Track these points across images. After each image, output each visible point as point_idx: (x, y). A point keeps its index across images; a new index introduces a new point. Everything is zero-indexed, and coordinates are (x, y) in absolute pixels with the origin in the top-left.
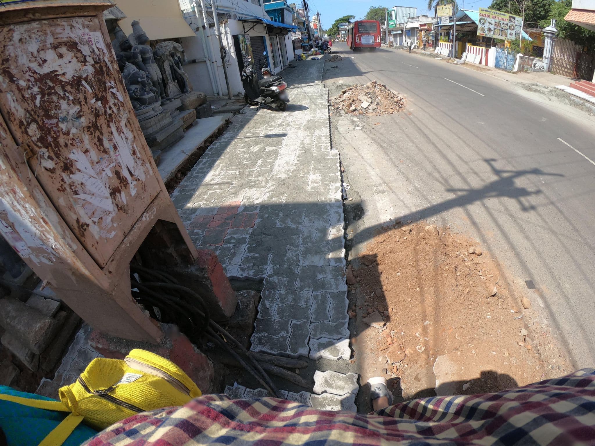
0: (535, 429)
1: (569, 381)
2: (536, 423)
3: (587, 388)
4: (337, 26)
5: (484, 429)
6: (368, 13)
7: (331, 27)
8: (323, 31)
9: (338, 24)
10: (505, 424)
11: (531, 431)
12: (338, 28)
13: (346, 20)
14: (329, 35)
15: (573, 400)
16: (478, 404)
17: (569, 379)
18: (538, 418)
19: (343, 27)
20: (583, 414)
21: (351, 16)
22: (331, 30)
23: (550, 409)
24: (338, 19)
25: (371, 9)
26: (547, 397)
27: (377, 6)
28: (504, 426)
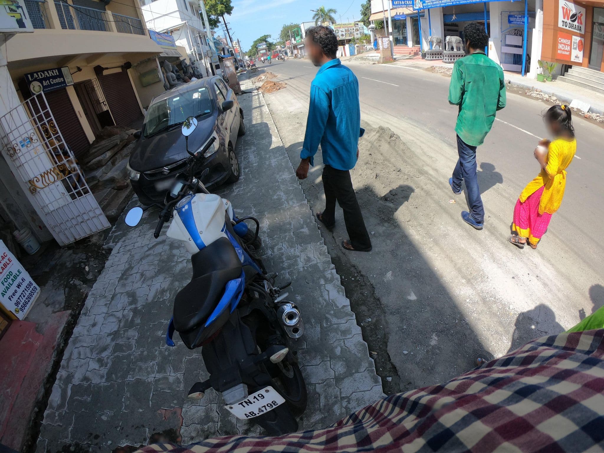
0: (462, 429)
1: (514, 360)
2: (465, 422)
3: (530, 366)
4: (256, 47)
5: (416, 430)
6: (282, 31)
7: (250, 48)
8: (243, 53)
9: (257, 45)
10: (435, 424)
11: (458, 431)
12: (257, 48)
13: (264, 39)
14: (249, 57)
15: (509, 386)
16: (420, 398)
17: (514, 357)
18: (467, 416)
19: (261, 47)
20: (517, 402)
21: (267, 35)
22: (250, 51)
23: (485, 402)
24: (256, 40)
25: (284, 28)
26: (485, 386)
27: (288, 24)
28: (434, 426)
